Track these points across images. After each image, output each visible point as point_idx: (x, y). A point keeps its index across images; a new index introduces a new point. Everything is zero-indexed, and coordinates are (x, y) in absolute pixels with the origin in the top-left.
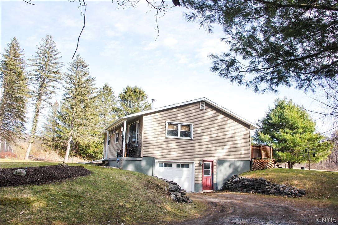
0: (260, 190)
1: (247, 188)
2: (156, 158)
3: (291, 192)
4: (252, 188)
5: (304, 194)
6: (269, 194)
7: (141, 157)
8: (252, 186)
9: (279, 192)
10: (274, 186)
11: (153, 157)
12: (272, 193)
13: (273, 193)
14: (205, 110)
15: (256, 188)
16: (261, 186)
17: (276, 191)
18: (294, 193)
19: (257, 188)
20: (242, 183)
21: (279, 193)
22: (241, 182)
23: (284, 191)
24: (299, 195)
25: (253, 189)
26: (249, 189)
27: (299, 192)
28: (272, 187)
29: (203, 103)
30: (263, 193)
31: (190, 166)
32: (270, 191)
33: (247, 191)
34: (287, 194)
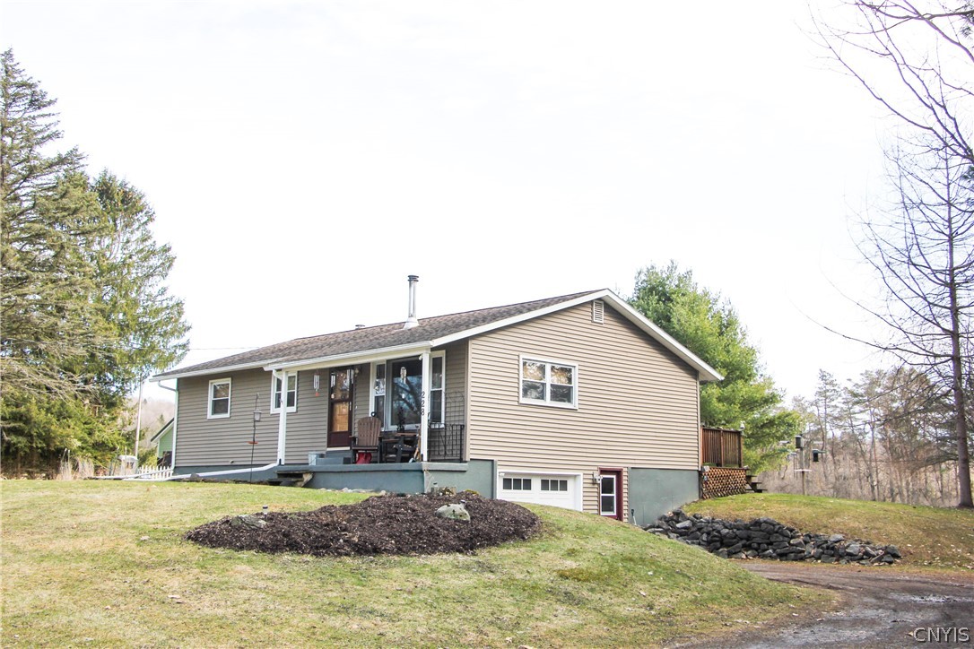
0: (771, 551)
1: (729, 546)
2: (499, 463)
3: (866, 553)
4: (744, 546)
5: (898, 557)
6: (802, 559)
7: (466, 462)
8: (742, 539)
9: (832, 552)
10: (810, 537)
11: (492, 461)
12: (810, 557)
13: (813, 556)
14: (604, 325)
15: (755, 545)
16: (772, 539)
17: (821, 550)
18: (874, 556)
19: (759, 544)
20: (708, 534)
21: (833, 556)
22: (705, 530)
23: (847, 550)
24: (888, 560)
25: (747, 547)
26: (735, 549)
27: (887, 553)
28: (806, 543)
29: (600, 305)
30: (783, 556)
31: (570, 484)
32: (804, 552)
33: (730, 555)
34: (857, 558)
